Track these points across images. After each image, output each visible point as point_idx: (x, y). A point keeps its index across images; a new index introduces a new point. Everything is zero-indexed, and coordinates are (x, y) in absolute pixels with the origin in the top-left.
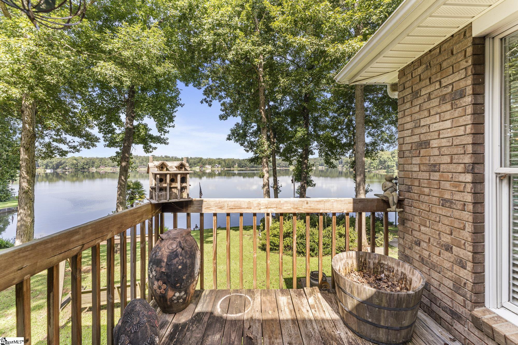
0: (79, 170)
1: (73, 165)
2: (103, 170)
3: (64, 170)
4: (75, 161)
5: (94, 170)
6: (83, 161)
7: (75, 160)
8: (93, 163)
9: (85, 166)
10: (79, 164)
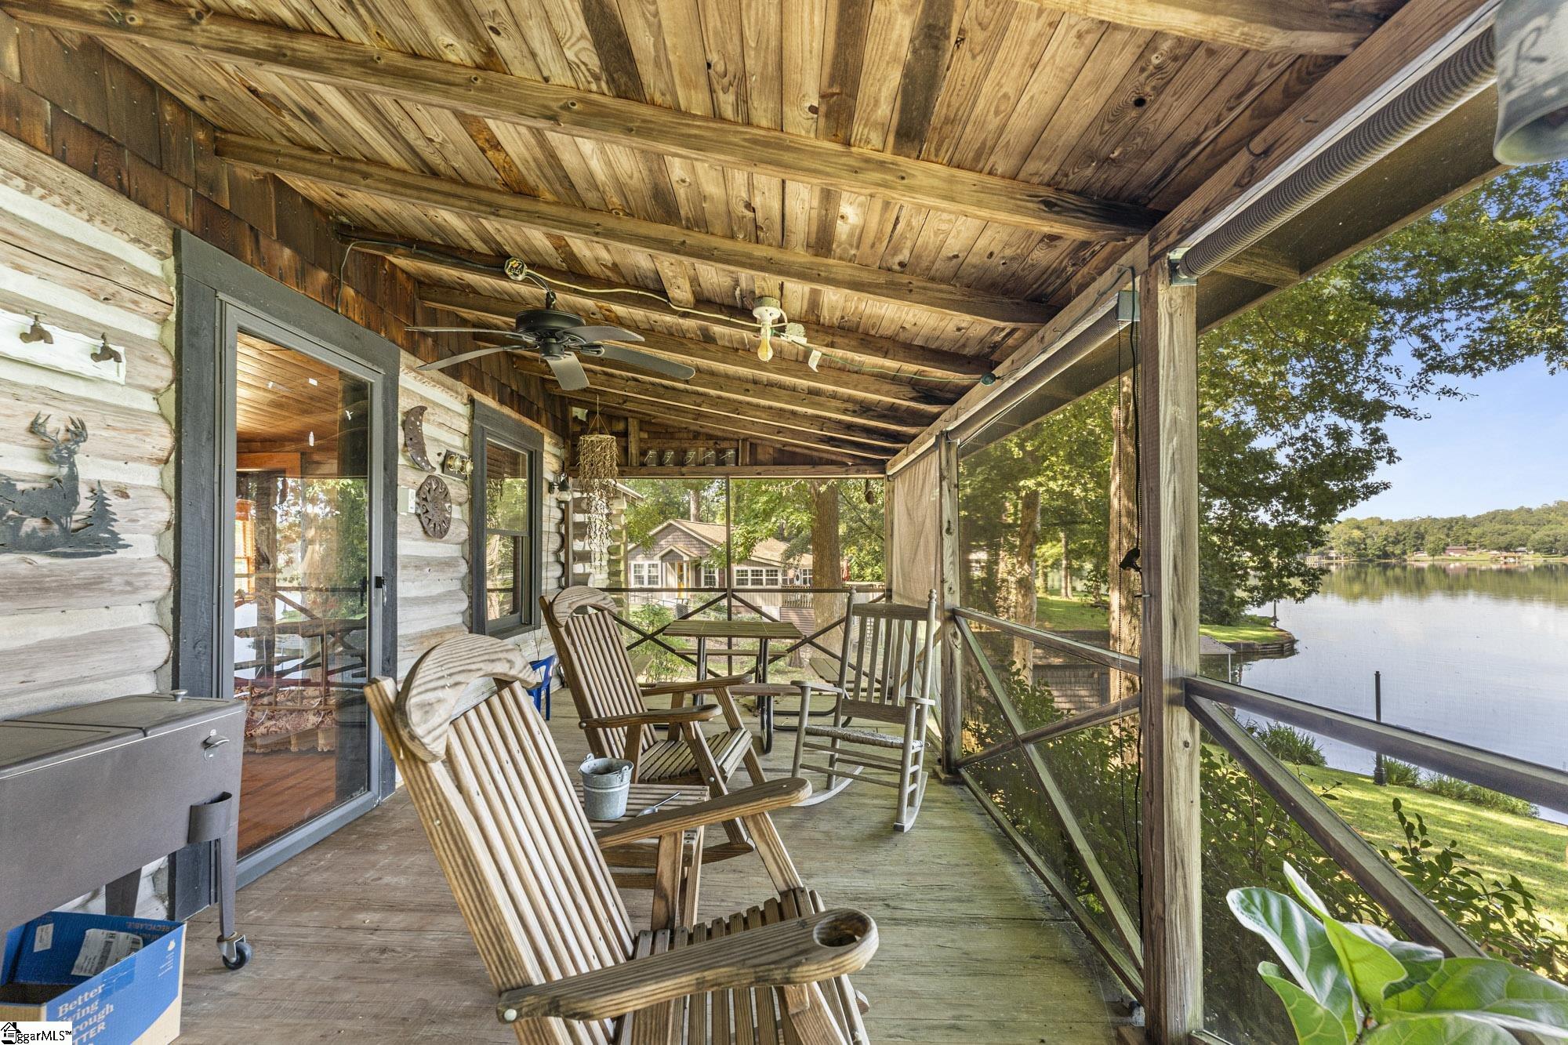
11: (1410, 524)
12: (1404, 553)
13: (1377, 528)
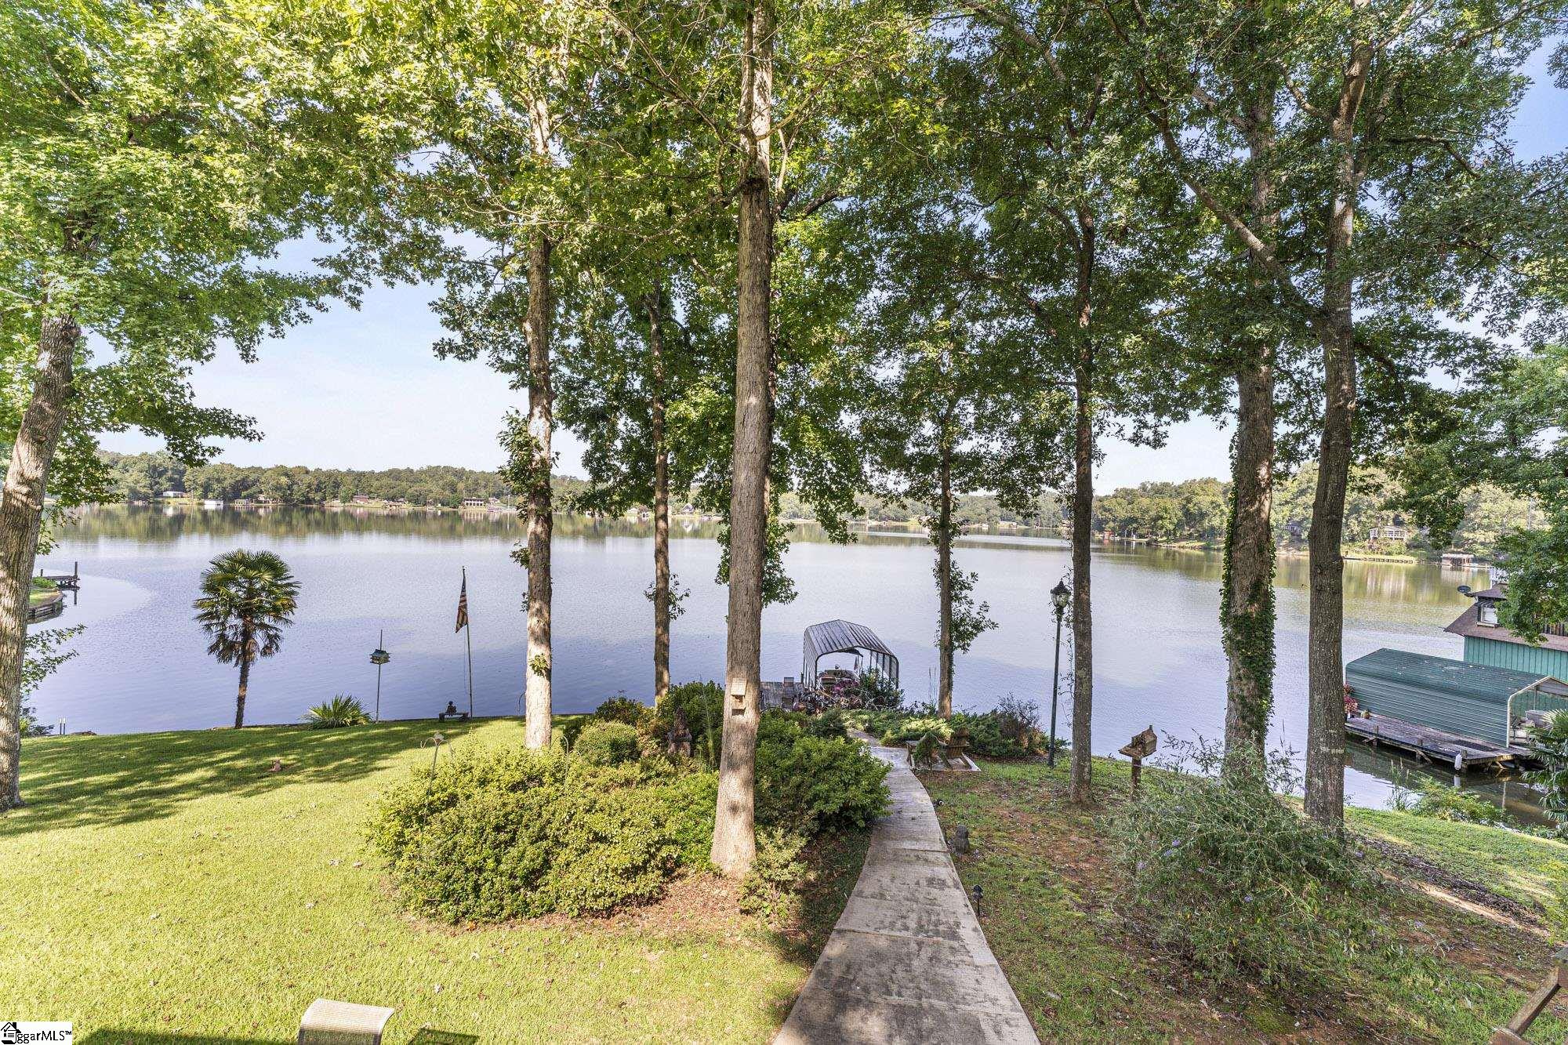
0: (295, 505)
1: (278, 488)
2: (362, 506)
3: (254, 505)
4: (284, 480)
5: (336, 506)
6: (308, 479)
7: (286, 475)
8: (337, 485)
9: (311, 495)
10: (295, 487)
11: (330, 474)
12: (324, 499)
13: (302, 476)
